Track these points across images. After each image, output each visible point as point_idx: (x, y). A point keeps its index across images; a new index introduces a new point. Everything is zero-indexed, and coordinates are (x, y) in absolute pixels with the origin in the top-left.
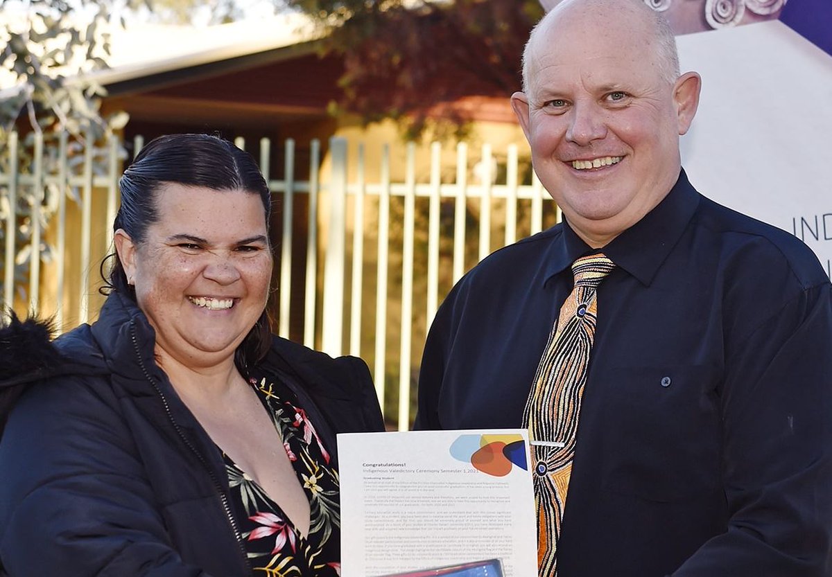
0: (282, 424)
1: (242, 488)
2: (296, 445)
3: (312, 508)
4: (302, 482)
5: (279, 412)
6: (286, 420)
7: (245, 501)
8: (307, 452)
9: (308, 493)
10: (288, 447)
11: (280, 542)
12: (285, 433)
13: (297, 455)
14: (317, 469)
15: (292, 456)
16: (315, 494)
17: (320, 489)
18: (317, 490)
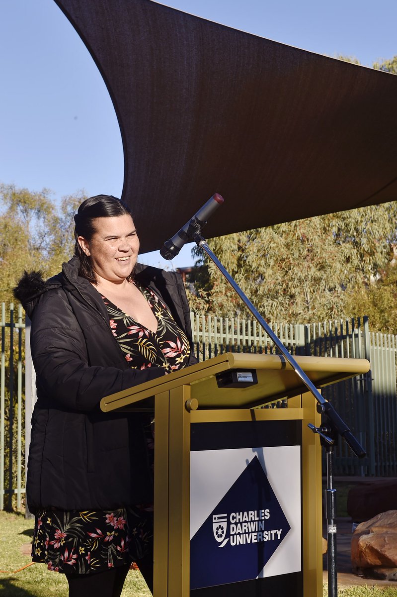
0: (146, 296)
1: (124, 319)
2: (152, 302)
3: (158, 322)
4: (155, 314)
5: (145, 292)
6: (148, 294)
7: (125, 323)
8: (157, 305)
9: (157, 318)
10: (149, 303)
11: (141, 334)
12: (148, 298)
13: (153, 305)
14: (161, 310)
15: (151, 306)
16: (160, 318)
17: (162, 317)
18: (161, 317)
